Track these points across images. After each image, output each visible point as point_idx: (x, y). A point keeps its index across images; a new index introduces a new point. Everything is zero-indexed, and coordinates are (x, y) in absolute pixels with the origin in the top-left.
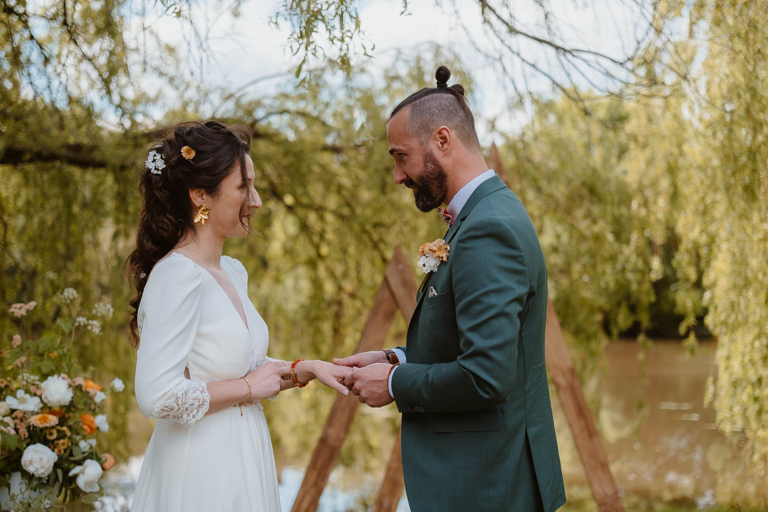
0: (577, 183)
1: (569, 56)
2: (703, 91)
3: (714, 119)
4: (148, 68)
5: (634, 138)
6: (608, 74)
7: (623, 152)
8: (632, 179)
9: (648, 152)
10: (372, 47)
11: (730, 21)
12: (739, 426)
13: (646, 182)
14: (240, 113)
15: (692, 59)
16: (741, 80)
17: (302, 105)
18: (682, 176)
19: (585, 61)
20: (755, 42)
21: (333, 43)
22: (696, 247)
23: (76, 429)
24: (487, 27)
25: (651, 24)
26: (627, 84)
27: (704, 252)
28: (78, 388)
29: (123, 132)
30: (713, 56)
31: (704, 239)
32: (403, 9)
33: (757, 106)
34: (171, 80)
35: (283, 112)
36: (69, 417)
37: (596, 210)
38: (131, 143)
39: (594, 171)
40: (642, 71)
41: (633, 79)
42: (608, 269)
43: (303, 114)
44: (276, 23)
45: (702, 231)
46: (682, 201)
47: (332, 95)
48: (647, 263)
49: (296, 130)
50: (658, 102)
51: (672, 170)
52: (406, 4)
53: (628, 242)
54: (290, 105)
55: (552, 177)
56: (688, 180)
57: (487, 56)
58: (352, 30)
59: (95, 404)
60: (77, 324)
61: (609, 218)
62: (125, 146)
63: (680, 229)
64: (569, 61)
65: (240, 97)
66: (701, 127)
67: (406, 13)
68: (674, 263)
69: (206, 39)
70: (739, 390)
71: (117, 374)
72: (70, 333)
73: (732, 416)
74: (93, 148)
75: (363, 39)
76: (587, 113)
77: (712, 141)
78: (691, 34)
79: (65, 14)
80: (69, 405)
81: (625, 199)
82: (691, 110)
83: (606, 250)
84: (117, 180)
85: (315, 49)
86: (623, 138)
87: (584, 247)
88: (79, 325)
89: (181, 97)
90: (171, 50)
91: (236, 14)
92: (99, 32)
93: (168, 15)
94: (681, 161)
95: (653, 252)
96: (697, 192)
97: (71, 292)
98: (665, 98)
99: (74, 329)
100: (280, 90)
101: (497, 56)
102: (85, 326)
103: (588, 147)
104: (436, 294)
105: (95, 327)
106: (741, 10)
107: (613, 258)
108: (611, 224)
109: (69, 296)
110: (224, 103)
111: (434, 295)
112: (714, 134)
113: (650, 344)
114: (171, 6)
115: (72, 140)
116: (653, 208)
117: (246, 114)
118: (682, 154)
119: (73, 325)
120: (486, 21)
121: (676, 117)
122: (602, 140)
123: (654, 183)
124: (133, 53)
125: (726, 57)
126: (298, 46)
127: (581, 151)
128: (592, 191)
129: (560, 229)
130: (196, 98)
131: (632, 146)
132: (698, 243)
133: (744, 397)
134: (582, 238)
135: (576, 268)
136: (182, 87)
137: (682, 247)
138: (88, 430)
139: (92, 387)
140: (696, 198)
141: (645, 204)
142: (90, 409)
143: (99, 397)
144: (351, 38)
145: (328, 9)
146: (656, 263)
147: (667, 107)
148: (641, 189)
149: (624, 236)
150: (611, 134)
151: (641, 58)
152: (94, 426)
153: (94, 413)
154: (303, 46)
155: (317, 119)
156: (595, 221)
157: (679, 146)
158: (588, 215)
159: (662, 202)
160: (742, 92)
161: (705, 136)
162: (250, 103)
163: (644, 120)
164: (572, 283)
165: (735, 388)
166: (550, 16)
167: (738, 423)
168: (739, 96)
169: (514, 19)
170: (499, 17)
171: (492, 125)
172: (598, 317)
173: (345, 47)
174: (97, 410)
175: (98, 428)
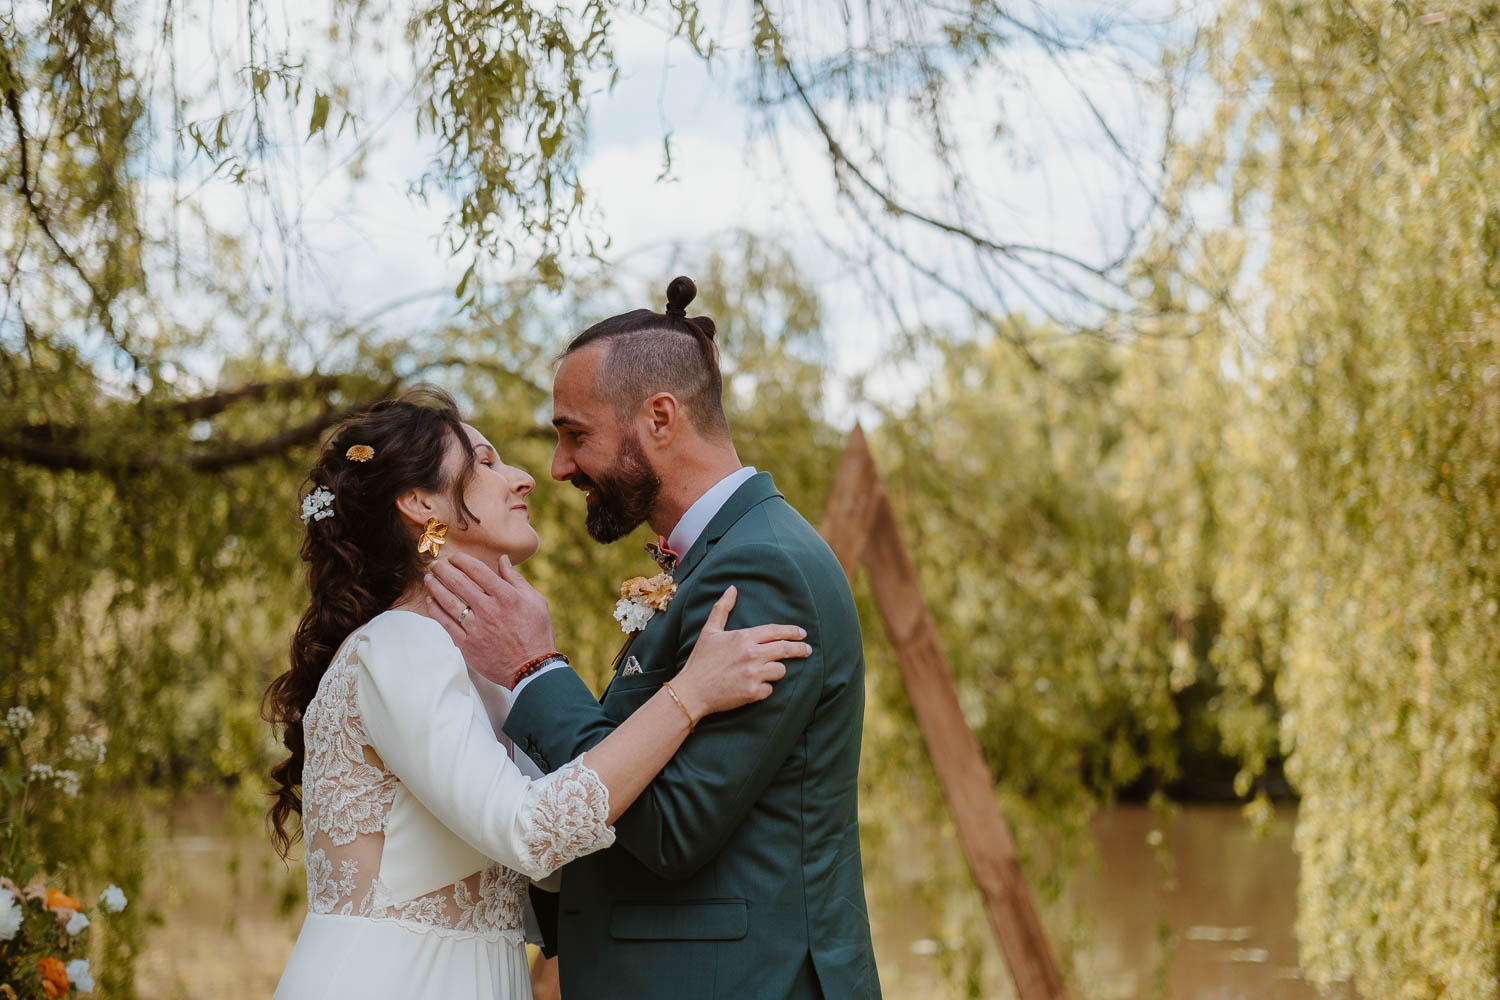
0: (1023, 500)
1: (1001, 257)
2: (1258, 327)
3: (1281, 379)
4: (184, 277)
5: (1131, 413)
6: (1076, 292)
7: (1110, 442)
8: (1128, 492)
9: (1158, 443)
10: (606, 243)
11: (1309, 194)
12: (1344, 971)
13: (1155, 499)
14: (368, 365)
15: (1236, 267)
16: (1332, 306)
17: (488, 350)
18: (1222, 489)
19: (1033, 268)
20: (1356, 234)
21: (530, 233)
22: (1255, 624)
23: (29, 989)
24: (845, 202)
25: (1155, 200)
26: (1114, 312)
27: (1269, 635)
28: (33, 907)
29: (137, 401)
30: (1278, 260)
31: (1267, 610)
32: (662, 171)
33: (1364, 355)
34: (232, 300)
35: (451, 362)
36: (15, 964)
37: (1059, 551)
38: (151, 421)
39: (1054, 479)
40: (1143, 287)
41: (1125, 303)
42: (1086, 665)
43: (492, 368)
44: (421, 193)
45: (1264, 594)
46: (1224, 536)
47: (548, 330)
48: (1161, 655)
49: (477, 399)
50: (1175, 347)
51: (1204, 479)
52: (669, 160)
53: (1123, 613)
54: (465, 350)
55: (974, 489)
56: (1235, 497)
57: (845, 257)
58: (568, 210)
59: (68, 936)
60: (32, 778)
61: (1086, 568)
62: (139, 429)
63: (1222, 590)
64: (1000, 266)
65: (368, 334)
66: (1256, 394)
67: (669, 177)
68: (1215, 656)
69: (298, 222)
70: (1343, 902)
71: (113, 877)
72: (20, 796)
73: (1331, 952)
74: (74, 433)
75: (588, 227)
76: (1036, 366)
77: (1279, 423)
78: (1237, 218)
79: (24, 173)
80: (15, 939)
81: (1115, 528)
82: (1239, 361)
83: (1081, 629)
84: (121, 495)
85: (495, 244)
86: (1109, 415)
87: (1036, 626)
88: (38, 780)
89: (251, 333)
90: (229, 243)
91: (357, 174)
92: (89, 208)
93: (220, 178)
94: (1220, 462)
95: (1175, 634)
96: (1252, 517)
97: (22, 715)
98: (1189, 337)
99: (27, 787)
100: (446, 321)
101: (862, 256)
102: (51, 781)
103: (1044, 431)
104: (641, 671)
105: (71, 783)
106: (1328, 174)
107: (1095, 646)
108: (1090, 579)
109: (17, 723)
110: (336, 345)
111: (637, 672)
112: (1284, 410)
113: (1174, 811)
114: (227, 160)
115: (34, 417)
116: (1172, 550)
117: (379, 367)
118: (1221, 447)
119: (25, 780)
120: (844, 190)
121: (1211, 376)
122: (1068, 419)
123: (1173, 500)
124: (158, 247)
125: (1300, 263)
126: (463, 237)
127: (1028, 439)
128: (1051, 515)
129: (990, 589)
130: (282, 334)
131: (1129, 429)
132: (1257, 617)
133: (1354, 916)
134: (1034, 607)
135: (1024, 664)
136: (254, 315)
137: (1229, 626)
138: (53, 989)
139: (61, 905)
140: (1251, 530)
141: (1156, 540)
142: (58, 947)
143: (76, 923)
144: (565, 224)
145: (521, 168)
146: (1181, 655)
147: (1192, 356)
148: (1146, 511)
149: (1115, 602)
150: (1086, 408)
151: (1138, 262)
152: (63, 982)
153: (66, 956)
154: (472, 240)
155: (516, 377)
156: (1058, 575)
157: (1217, 430)
158: (1044, 563)
159: (1187, 540)
160: (1332, 328)
161: (1264, 411)
162: (387, 347)
163: (1150, 380)
164: (1018, 694)
165: (1335, 897)
166: (964, 185)
167: (1341, 966)
168: (1328, 336)
169: (896, 187)
170: (866, 182)
171: (857, 388)
172: (1071, 759)
173: (552, 242)
174: (71, 950)
175: (73, 986)
